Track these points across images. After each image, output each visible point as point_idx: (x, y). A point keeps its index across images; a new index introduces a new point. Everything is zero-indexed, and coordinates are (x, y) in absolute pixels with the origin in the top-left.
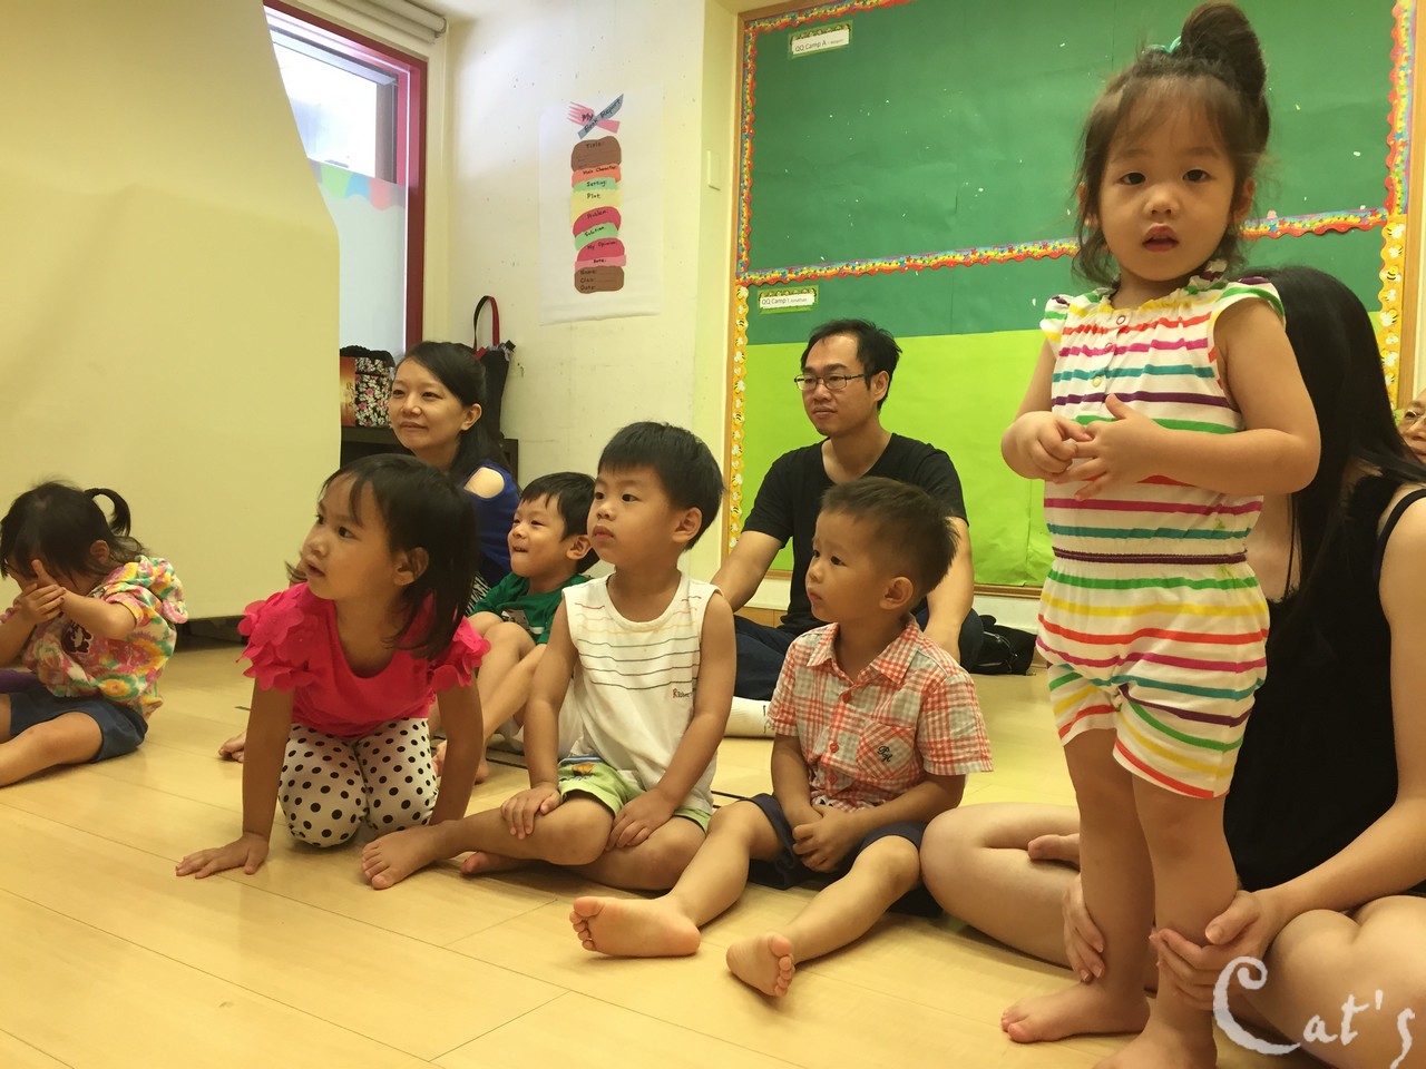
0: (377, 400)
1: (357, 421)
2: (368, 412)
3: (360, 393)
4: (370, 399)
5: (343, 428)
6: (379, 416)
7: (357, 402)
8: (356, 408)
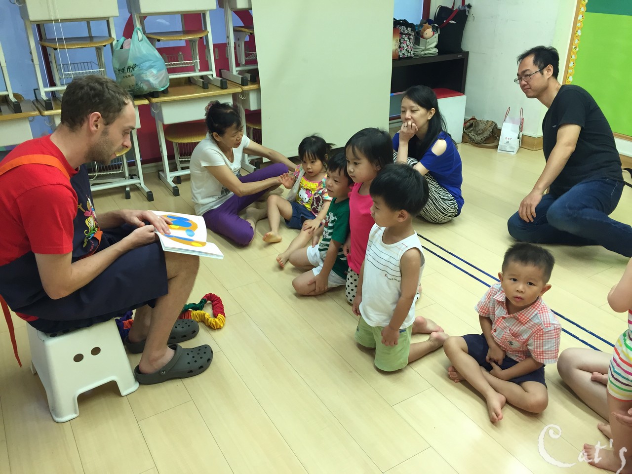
0: (407, 46)
1: (399, 56)
2: (404, 51)
3: (401, 43)
4: (405, 46)
5: (393, 60)
6: (408, 52)
7: (400, 47)
8: (399, 50)
